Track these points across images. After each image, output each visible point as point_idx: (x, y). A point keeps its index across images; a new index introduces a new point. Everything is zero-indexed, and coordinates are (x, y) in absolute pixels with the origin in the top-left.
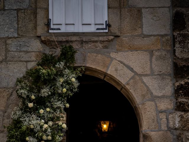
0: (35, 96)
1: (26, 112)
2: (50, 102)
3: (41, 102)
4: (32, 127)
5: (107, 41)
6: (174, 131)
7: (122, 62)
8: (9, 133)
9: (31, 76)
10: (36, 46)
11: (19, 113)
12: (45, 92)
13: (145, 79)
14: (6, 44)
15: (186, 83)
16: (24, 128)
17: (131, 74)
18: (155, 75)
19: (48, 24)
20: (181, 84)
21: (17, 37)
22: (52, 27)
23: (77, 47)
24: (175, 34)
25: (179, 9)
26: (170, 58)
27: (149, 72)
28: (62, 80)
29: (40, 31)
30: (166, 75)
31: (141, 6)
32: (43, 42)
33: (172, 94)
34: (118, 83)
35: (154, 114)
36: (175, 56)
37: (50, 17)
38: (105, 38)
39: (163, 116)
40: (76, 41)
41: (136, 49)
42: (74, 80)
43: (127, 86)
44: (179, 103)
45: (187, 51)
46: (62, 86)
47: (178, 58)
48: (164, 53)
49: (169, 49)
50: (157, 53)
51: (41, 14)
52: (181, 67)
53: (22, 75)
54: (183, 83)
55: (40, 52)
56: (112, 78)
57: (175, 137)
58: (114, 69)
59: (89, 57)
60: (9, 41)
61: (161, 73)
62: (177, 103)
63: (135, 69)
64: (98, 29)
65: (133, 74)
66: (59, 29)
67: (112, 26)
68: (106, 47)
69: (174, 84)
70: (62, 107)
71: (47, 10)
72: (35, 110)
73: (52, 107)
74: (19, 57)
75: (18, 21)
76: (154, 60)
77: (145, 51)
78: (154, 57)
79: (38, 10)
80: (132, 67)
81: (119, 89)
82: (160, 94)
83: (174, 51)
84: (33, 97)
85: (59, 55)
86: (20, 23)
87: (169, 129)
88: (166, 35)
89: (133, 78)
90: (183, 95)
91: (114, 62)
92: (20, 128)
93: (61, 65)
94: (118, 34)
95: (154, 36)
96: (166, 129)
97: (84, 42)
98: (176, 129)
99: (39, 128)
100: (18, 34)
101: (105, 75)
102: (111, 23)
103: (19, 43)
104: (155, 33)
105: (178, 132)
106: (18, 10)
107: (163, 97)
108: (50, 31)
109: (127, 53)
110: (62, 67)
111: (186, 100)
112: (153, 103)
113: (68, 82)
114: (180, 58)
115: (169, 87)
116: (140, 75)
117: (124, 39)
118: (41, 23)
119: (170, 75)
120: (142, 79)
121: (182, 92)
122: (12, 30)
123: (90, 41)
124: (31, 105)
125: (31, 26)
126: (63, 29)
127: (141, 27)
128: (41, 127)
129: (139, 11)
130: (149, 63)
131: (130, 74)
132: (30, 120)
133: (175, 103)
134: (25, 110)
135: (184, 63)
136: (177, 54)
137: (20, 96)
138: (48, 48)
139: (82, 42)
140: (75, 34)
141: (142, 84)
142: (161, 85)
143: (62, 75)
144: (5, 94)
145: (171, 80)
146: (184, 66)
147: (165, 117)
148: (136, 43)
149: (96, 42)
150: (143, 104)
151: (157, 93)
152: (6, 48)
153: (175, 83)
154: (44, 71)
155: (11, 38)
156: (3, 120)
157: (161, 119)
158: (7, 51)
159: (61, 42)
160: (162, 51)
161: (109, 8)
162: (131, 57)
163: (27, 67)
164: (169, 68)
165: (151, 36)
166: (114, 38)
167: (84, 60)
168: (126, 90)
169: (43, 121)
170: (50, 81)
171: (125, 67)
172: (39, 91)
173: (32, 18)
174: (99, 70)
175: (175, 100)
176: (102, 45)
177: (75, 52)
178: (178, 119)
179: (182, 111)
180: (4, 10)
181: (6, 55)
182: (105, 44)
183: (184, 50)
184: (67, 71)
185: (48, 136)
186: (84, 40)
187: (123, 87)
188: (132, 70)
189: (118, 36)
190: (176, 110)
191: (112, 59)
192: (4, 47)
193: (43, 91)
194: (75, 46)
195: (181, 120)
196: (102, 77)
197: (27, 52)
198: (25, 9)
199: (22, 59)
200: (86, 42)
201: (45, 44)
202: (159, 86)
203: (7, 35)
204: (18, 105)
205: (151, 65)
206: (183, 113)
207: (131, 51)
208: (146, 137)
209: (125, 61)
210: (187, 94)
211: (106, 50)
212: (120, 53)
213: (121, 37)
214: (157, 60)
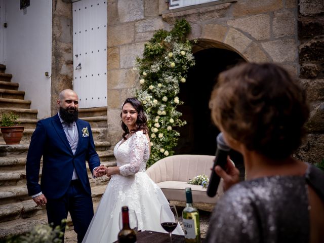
0: (146, 72)
2: (162, 78)
5: (223, 9)
7: (239, 30)
10: (159, 24)
13: (264, 46)
14: (135, 27)
15: (312, 44)
17: (249, 41)
18: (276, 39)
19: (168, 2)
20: (306, 46)
21: (144, 19)
22: (171, 3)
23: (195, 20)
26: (293, 17)
27: (269, 37)
29: (161, 10)
30: (289, 38)
32: (164, 20)
33: (296, 59)
36: (300, 13)
38: (221, 6)
40: (193, 14)
41: (255, 13)
43: (244, 55)
44: (304, 68)
45: (314, 5)
47: (303, 16)
48: (287, 13)
49: (293, 6)
50: (278, 14)
52: (307, 26)
54: (309, 44)
58: (230, 38)
59: (206, 28)
60: (137, 24)
61: (283, 36)
62: (301, 69)
63: (253, 36)
65: (251, 41)
66: (178, 5)
68: (222, 16)
69: (298, 47)
70: (175, 81)
74: (145, 38)
75: (144, 4)
76: (275, 22)
77: (265, 14)
78: (275, 19)
80: (250, 33)
82: (282, 61)
83: (299, 8)
86: (146, 5)
89: (251, 45)
90: (309, 59)
91: (231, 30)
93: (169, 39)
97: (201, 13)
100: (145, 16)
101: (223, 44)
103: (145, 24)
107: (285, 63)
108: (170, 8)
109: (244, 19)
110: (170, 41)
111: (313, 65)
114: (306, 15)
115: (292, 51)
116: (259, 41)
117: (242, 3)
118: (162, 2)
119: (293, 37)
120: (261, 45)
121: (308, 56)
122: (140, 13)
123: (207, 12)
125: (154, 6)
126: (182, 4)
130: (269, 27)
131: (247, 41)
133: (299, 69)
135: (310, 21)
136: (301, 11)
138: (168, 25)
139: (199, 14)
140: (192, 7)
141: (261, 51)
142: (282, 49)
145: (295, 43)
146: (311, 24)
148: (254, 6)
149: (212, 11)
151: (277, 59)
152: (134, 30)
153: (300, 45)
155: (138, 20)
158: (136, 33)
160: (285, 10)
162: (249, 22)
164: (293, 29)
166: (230, 5)
167: (201, 32)
171: (242, 34)
174: (215, 41)
175: (299, 66)
176: (219, 14)
179: (308, 78)
181: (134, 37)
182: (222, 12)
183: (311, 4)
186: (201, 12)
188: (250, 36)
190: (300, 77)
191: (228, 28)
192: (133, 30)
193: (152, 66)
194: (193, 20)
195: (306, 89)
200: (203, 13)
201: (166, 21)
202: (280, 52)
203: (135, 19)
205: (271, 28)
206: (308, 81)
207: (249, 16)
209: (242, 28)
210: (313, 58)
211: (223, 19)
212: (237, 20)
213: (239, 3)
214: (278, 22)
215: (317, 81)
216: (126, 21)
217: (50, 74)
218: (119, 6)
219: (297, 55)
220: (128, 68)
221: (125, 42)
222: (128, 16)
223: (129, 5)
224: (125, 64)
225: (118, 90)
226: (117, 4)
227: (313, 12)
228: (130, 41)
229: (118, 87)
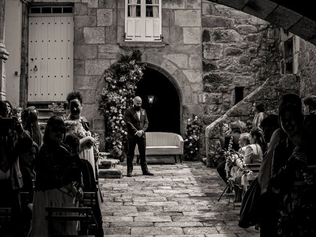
1: (111, 91)
2: (125, 85)
3: (120, 85)
4: (114, 100)
6: (202, 105)
8: (100, 103)
9: (113, 68)
10: (116, 49)
11: (106, 92)
12: (123, 79)
13: (184, 72)
14: (98, 48)
15: (210, 75)
16: (110, 101)
18: (191, 69)
19: (124, 36)
21: (105, 44)
22: (127, 38)
23: (142, 51)
24: (204, 44)
25: (206, 28)
26: (200, 59)
27: (187, 67)
28: (133, 72)
29: (119, 40)
30: (198, 69)
31: (182, 25)
32: (121, 47)
33: (201, 81)
34: (167, 73)
35: (189, 93)
37: (126, 32)
38: (160, 46)
39: (195, 95)
40: (141, 47)
41: (179, 52)
42: (140, 71)
43: (173, 76)
44: (206, 87)
45: (211, 54)
46: (133, 75)
48: (197, 56)
49: (200, 53)
50: (192, 55)
51: (120, 30)
52: (207, 65)
53: (107, 68)
54: (208, 75)
55: (119, 53)
56: (163, 70)
57: (202, 108)
58: (165, 65)
59: (149, 57)
60: (99, 46)
61: (194, 68)
62: (204, 87)
63: (178, 65)
64: (155, 40)
65: (177, 68)
66: (131, 39)
67: (164, 38)
68: (160, 51)
69: (202, 75)
70: (132, 88)
71: (124, 27)
72: (116, 90)
73: (126, 88)
74: (106, 56)
75: (105, 34)
76: (190, 60)
77: (185, 54)
78: (190, 58)
79: (118, 27)
81: (167, 77)
82: (194, 81)
83: (203, 54)
84: (115, 82)
85: (131, 56)
86: (107, 35)
87: (199, 103)
88: (198, 44)
89: (177, 71)
90: (208, 82)
91: (165, 60)
92: (107, 101)
93: (133, 62)
94: (168, 43)
95: (191, 44)
96: (197, 103)
98: (203, 103)
99: (118, 101)
100: (105, 42)
101: (159, 68)
102: (163, 36)
103: (106, 48)
104: (191, 43)
105: (205, 105)
106: (105, 27)
107: (196, 83)
108: (125, 40)
109: (173, 55)
110: (133, 64)
111: (210, 85)
112: (189, 87)
113: (137, 73)
114: (206, 59)
115: (199, 77)
116: (182, 69)
117: (172, 46)
118: (120, 35)
119: (200, 69)
121: (208, 80)
122: (102, 39)
123: (150, 47)
124: (114, 87)
125: (113, 37)
126: (134, 39)
127: (183, 39)
128: (120, 100)
129: (181, 29)
131: (175, 68)
132: (113, 97)
134: (110, 90)
135: (209, 62)
136: (204, 56)
137: (107, 81)
138: (124, 51)
139: (145, 48)
140: (141, 43)
141: (182, 75)
142: (194, 75)
143: (133, 69)
144: (96, 79)
145: (201, 73)
146: (209, 64)
147: (196, 96)
148: (179, 49)
149: (154, 47)
150: (183, 87)
151: (191, 80)
154: (123, 66)
155: (101, 44)
156: (95, 96)
157: (194, 97)
158: (98, 52)
159: (132, 47)
160: (195, 54)
161: (162, 26)
162: (176, 57)
163: (110, 63)
164: (199, 65)
165: (188, 44)
166: (165, 46)
167: (146, 59)
168: (172, 78)
169: (121, 97)
170: (126, 72)
171: (172, 64)
172: (119, 79)
173: (114, 32)
175: (203, 85)
176: (158, 50)
177: (141, 54)
178: (204, 97)
180: (97, 27)
181: (97, 55)
182: (160, 49)
183: (209, 54)
184: (136, 66)
185: (123, 106)
187: (170, 76)
188: (176, 65)
189: (168, 44)
190: (203, 91)
191: (164, 59)
192: (96, 50)
193: (121, 78)
194: (141, 50)
195: (207, 98)
196: (157, 69)
197: (110, 53)
198: (109, 27)
199: (108, 58)
200: (148, 48)
203: (98, 42)
204: (105, 87)
205: (188, 63)
206: (208, 93)
207: (176, 54)
208: (184, 108)
209: (172, 60)
210: (210, 82)
211: (160, 53)
212: (169, 55)
213: (170, 45)
214: (192, 60)
215: (212, 94)
216: (90, 43)
217: (19, 73)
218: (84, 31)
219: (202, 79)
220: (92, 76)
221: (90, 57)
222: (92, 40)
223: (93, 32)
224: (89, 72)
225: (83, 90)
226: (83, 30)
227: (210, 58)
228: (94, 57)
229: (83, 88)
